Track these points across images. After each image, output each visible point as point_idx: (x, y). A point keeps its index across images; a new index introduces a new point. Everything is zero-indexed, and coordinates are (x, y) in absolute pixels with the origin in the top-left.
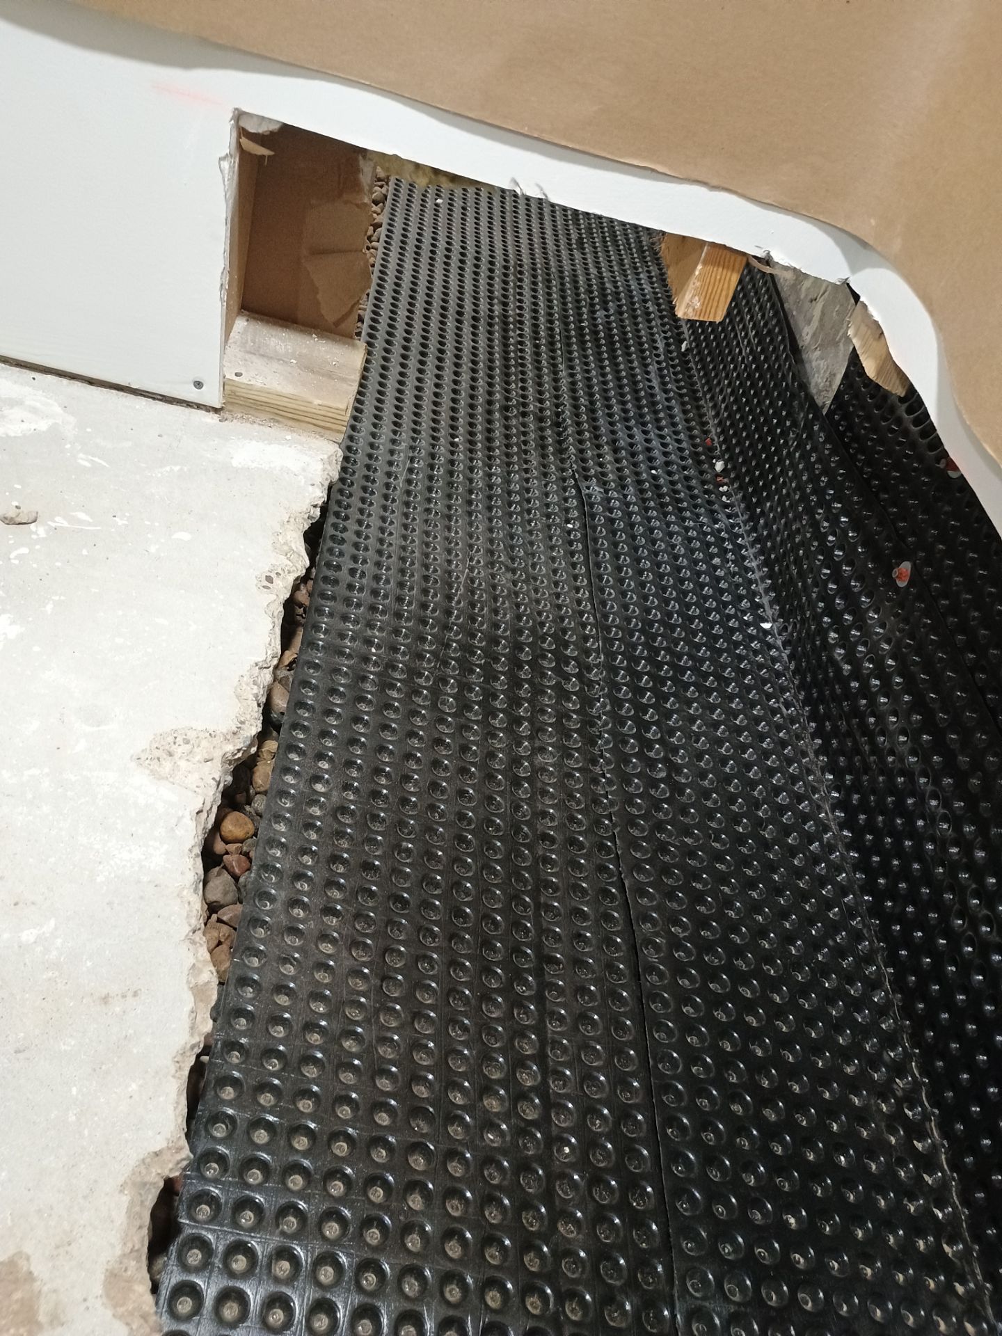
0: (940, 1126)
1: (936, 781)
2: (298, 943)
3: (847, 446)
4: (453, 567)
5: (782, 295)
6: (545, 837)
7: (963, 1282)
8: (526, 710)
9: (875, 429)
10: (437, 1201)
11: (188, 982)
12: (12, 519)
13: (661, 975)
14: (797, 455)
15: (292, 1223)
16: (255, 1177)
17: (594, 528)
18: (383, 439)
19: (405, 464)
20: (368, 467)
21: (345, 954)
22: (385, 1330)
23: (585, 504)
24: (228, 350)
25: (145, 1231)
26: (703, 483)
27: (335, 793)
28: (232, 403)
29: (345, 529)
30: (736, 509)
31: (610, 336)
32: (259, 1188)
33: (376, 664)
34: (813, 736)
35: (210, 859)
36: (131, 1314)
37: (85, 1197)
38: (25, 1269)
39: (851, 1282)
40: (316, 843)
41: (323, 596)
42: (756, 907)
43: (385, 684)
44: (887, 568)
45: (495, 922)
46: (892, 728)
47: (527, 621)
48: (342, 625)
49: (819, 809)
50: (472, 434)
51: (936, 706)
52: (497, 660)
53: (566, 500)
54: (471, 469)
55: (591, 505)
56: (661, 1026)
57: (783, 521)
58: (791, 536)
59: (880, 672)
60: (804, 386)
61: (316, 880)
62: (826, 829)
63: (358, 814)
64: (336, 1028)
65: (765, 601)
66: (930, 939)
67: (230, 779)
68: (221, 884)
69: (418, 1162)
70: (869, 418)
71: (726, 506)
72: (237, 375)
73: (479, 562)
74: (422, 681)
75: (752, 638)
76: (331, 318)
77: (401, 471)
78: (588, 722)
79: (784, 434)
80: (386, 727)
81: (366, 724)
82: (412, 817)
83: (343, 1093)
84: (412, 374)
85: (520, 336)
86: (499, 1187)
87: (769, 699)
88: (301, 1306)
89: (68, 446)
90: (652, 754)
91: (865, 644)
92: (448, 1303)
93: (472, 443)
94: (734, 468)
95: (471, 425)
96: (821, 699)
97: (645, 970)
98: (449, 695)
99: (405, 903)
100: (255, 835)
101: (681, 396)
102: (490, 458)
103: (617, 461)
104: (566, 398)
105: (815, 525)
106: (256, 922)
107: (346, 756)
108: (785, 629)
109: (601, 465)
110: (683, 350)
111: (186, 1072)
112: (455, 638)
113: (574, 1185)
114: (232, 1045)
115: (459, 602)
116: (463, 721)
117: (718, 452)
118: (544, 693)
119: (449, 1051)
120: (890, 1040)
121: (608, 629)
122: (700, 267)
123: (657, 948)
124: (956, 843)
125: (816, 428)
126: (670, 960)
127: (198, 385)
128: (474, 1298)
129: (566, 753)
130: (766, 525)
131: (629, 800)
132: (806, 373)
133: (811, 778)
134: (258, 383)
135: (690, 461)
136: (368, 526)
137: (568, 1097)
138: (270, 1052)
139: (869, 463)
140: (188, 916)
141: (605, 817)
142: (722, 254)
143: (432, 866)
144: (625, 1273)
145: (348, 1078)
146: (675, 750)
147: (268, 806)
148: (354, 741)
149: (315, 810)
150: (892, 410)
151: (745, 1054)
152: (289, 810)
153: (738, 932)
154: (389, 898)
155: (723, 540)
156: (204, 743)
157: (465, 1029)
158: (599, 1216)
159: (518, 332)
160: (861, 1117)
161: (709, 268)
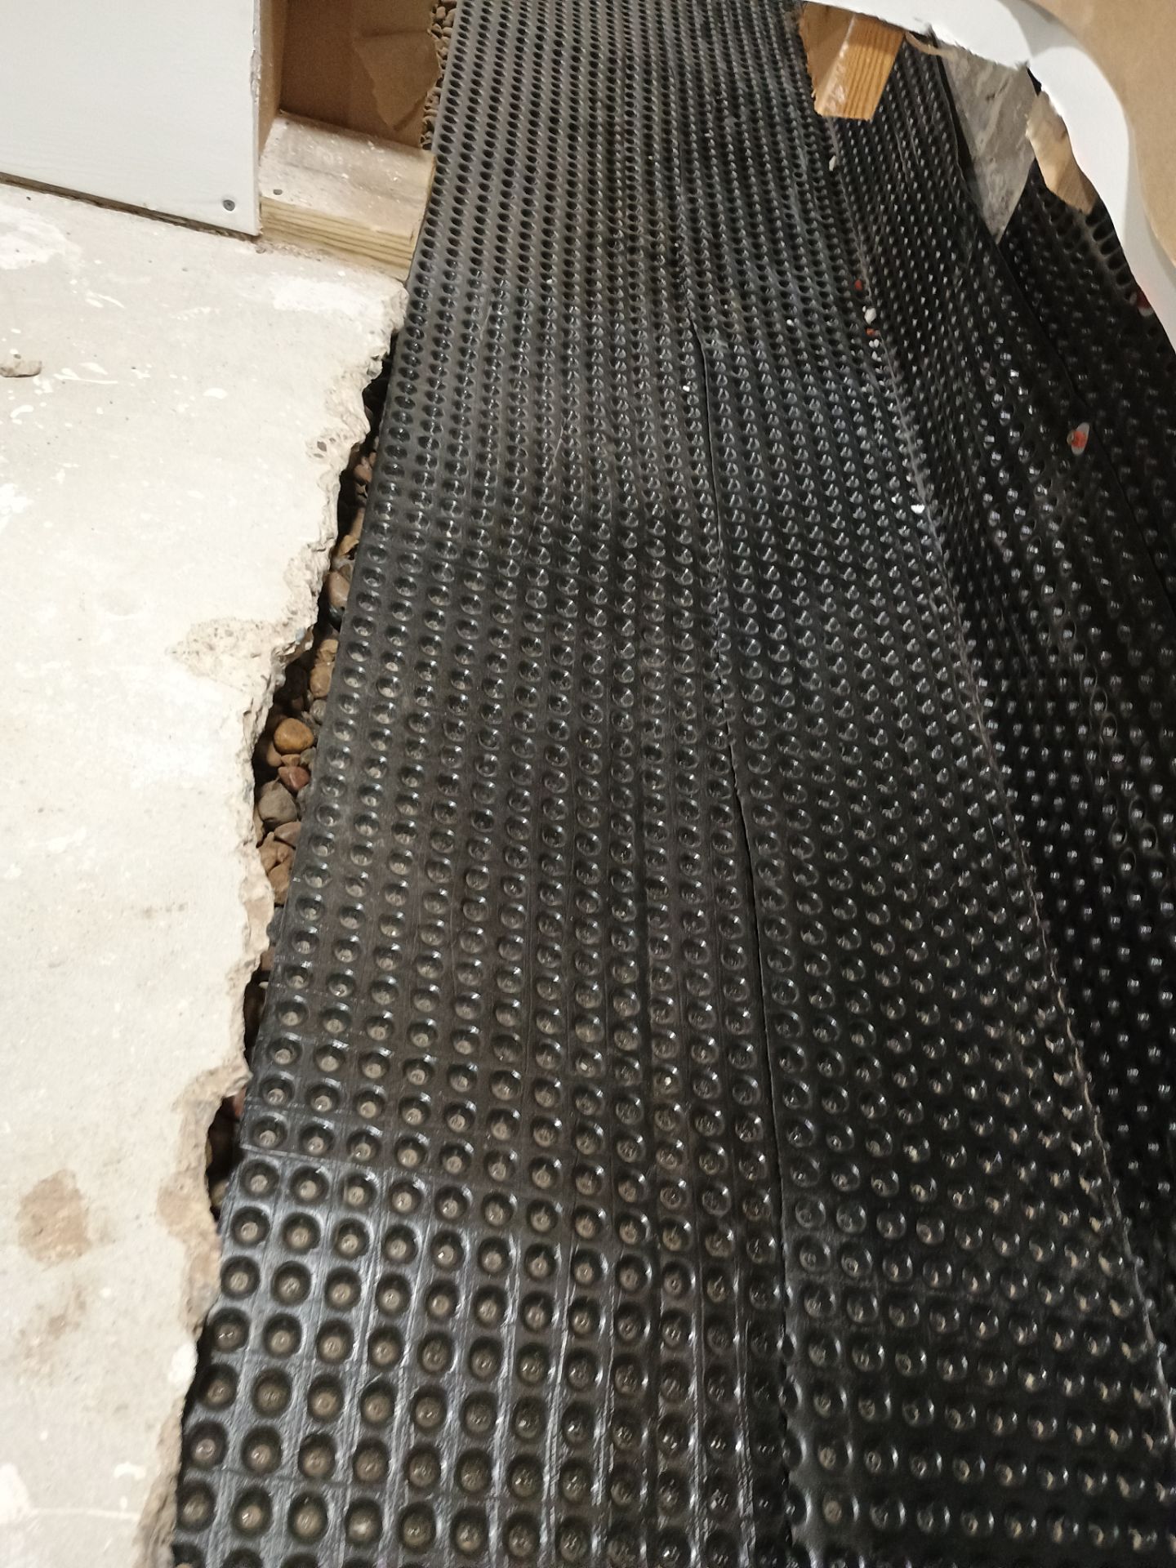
0: (1085, 1059)
1: (1103, 681)
2: (366, 862)
3: (1021, 282)
4: (544, 436)
5: (954, 92)
6: (649, 751)
7: (1100, 1217)
8: (630, 607)
9: (1056, 259)
10: (524, 1130)
11: (240, 896)
12: (11, 370)
13: (778, 900)
14: (963, 296)
15: (364, 1150)
16: (323, 1104)
17: (715, 391)
18: (459, 280)
19: (485, 311)
20: (441, 314)
21: (420, 874)
22: (468, 1256)
23: (704, 360)
24: (264, 160)
25: (202, 1150)
26: (850, 336)
27: (406, 699)
28: (272, 230)
29: (413, 390)
30: (888, 369)
31: (740, 151)
32: (326, 1115)
33: (452, 550)
34: (967, 637)
35: (263, 771)
36: (189, 1231)
37: (134, 1115)
38: (70, 1187)
39: (976, 1215)
40: (385, 754)
41: (388, 469)
42: (890, 827)
43: (463, 574)
44: (1060, 434)
45: (590, 842)
46: (1056, 621)
47: (633, 501)
48: (410, 504)
49: (969, 720)
50: (568, 274)
51: (1109, 594)
52: (595, 548)
53: (682, 357)
54: (567, 318)
55: (712, 363)
56: (775, 953)
57: (942, 381)
58: (951, 399)
59: (1047, 557)
60: (974, 208)
61: (386, 794)
62: (976, 741)
63: (433, 722)
64: (411, 952)
65: (919, 479)
66: (1085, 858)
67: (282, 678)
68: (275, 800)
69: (504, 1092)
70: (1049, 245)
71: (876, 365)
72: (277, 192)
73: (575, 431)
74: (506, 572)
75: (900, 523)
76: (390, 120)
77: (480, 318)
78: (703, 620)
79: (948, 271)
80: (464, 625)
81: (441, 621)
82: (496, 727)
83: (419, 1020)
84: (495, 197)
85: (629, 150)
86: (593, 1118)
87: (917, 594)
88: (377, 1232)
89: (74, 282)
90: (777, 657)
91: (1031, 525)
92: (536, 1232)
93: (569, 285)
94: (888, 317)
95: (568, 263)
96: (978, 593)
97: (760, 895)
98: (540, 588)
99: (489, 821)
100: (314, 745)
101: (827, 227)
102: (590, 304)
103: (746, 308)
104: (684, 230)
105: (979, 382)
106: (319, 840)
107: (417, 658)
108: (940, 512)
109: (726, 314)
110: (831, 168)
111: (242, 989)
112: (546, 520)
113: (676, 1117)
114: (294, 970)
115: (550, 478)
116: (555, 618)
117: (869, 298)
118: (651, 587)
119: (539, 978)
120: (1034, 970)
121: (730, 512)
122: (845, 47)
123: (775, 871)
124: (1120, 750)
125: (986, 260)
126: (788, 883)
127: (229, 205)
128: (563, 1226)
129: (675, 656)
130: (923, 387)
131: (749, 709)
132: (977, 190)
133: (962, 684)
134: (302, 203)
135: (834, 309)
136: (441, 387)
137: (671, 1028)
138: (337, 978)
139: (1047, 302)
140: (238, 827)
141: (720, 728)
142: (873, 28)
143: (520, 781)
144: (729, 1204)
145: (424, 1005)
146: (803, 653)
147: (328, 712)
148: (427, 641)
149: (384, 718)
150: (1078, 233)
151: (870, 983)
152: (352, 717)
153: (868, 854)
154: (470, 815)
155: (871, 406)
156: (250, 636)
157: (556, 956)
158: (703, 1148)
159: (626, 145)
160: (997, 1048)
161: (858, 48)
